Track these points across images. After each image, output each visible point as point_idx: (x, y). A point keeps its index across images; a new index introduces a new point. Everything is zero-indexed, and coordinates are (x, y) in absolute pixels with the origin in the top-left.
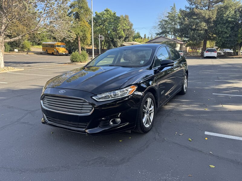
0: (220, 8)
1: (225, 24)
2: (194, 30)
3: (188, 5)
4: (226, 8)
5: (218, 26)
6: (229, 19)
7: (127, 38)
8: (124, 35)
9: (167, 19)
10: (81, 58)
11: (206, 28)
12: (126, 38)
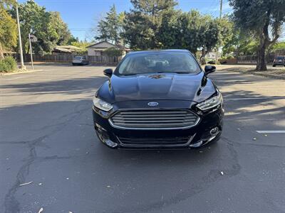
0: (164, 15)
1: (170, 31)
2: (142, 36)
3: (133, 8)
4: (170, 15)
5: (164, 33)
6: (173, 27)
7: (63, 40)
8: (58, 37)
9: (106, 21)
10: (6, 66)
11: (153, 35)
12: (60, 41)
